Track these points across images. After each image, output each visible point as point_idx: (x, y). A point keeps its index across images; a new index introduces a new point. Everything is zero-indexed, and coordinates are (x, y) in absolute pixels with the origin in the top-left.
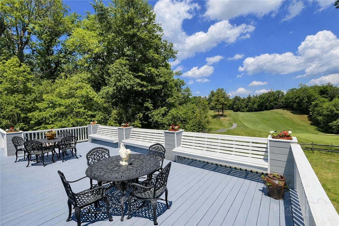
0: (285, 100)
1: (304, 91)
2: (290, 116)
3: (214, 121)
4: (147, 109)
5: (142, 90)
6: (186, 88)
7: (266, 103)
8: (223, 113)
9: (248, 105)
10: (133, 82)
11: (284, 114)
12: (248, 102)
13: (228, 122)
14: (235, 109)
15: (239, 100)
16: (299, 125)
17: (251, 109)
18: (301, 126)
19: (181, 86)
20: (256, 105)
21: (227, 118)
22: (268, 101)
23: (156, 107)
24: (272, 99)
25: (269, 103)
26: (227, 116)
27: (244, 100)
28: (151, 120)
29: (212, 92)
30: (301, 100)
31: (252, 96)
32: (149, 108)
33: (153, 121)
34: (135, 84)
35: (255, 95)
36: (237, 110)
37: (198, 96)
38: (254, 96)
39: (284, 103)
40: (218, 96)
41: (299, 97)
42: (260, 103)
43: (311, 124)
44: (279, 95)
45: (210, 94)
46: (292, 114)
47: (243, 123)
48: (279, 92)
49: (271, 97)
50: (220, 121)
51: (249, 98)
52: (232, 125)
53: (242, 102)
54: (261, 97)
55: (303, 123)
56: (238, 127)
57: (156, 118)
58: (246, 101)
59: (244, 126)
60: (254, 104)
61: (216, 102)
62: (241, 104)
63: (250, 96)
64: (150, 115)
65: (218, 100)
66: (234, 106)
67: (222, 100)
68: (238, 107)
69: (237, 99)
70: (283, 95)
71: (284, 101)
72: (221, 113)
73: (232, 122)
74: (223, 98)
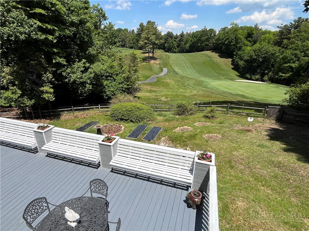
0: (216, 41)
1: (234, 32)
2: (217, 60)
3: (143, 65)
4: (59, 65)
5: (46, 39)
6: (108, 24)
7: (198, 43)
8: (153, 55)
9: (180, 44)
10: (29, 28)
11: (212, 57)
12: (180, 40)
13: (158, 66)
14: (166, 48)
15: (171, 37)
16: (223, 70)
17: (182, 49)
18: (224, 70)
19: (101, 20)
20: (188, 45)
21: (157, 62)
22: (200, 41)
23: (70, 62)
24: (204, 38)
25: (201, 43)
26: (157, 59)
27: (176, 37)
28: (67, 80)
29: (141, 25)
30: (230, 42)
31: (185, 33)
32: (61, 64)
33: (69, 81)
34: (34, 30)
35: (189, 32)
36: (169, 50)
37: (123, 29)
38: (187, 33)
39: (215, 44)
40: (149, 32)
41: (228, 39)
42: (193, 42)
43: (233, 69)
44: (211, 34)
45: (139, 27)
46: (219, 57)
47: (173, 67)
48: (212, 31)
49: (203, 36)
50: (150, 66)
51: (182, 35)
52: (162, 71)
53: (174, 40)
54: (194, 35)
55: (226, 68)
56: (169, 73)
57: (73, 77)
58: (178, 39)
59: (174, 71)
60: (186, 43)
61: (146, 41)
62: (173, 43)
63: (183, 32)
64: (64, 74)
65: (149, 38)
66: (165, 45)
67: (153, 38)
68: (170, 46)
69: (169, 35)
70: (215, 35)
71: (214, 41)
72: (151, 55)
73: (162, 67)
74: (155, 36)
